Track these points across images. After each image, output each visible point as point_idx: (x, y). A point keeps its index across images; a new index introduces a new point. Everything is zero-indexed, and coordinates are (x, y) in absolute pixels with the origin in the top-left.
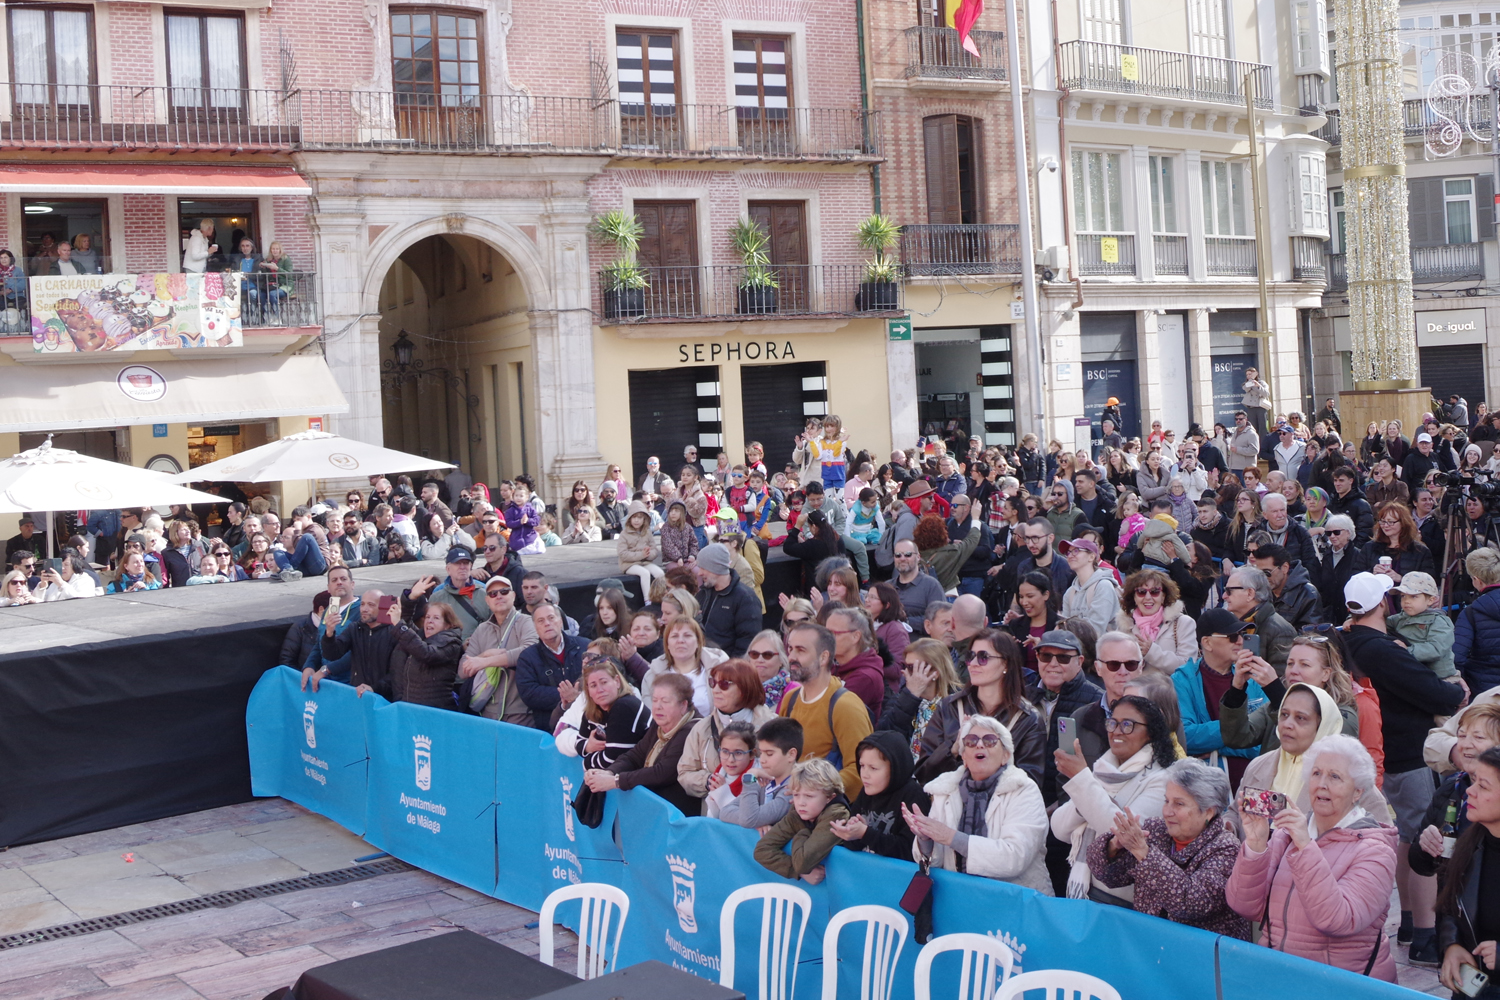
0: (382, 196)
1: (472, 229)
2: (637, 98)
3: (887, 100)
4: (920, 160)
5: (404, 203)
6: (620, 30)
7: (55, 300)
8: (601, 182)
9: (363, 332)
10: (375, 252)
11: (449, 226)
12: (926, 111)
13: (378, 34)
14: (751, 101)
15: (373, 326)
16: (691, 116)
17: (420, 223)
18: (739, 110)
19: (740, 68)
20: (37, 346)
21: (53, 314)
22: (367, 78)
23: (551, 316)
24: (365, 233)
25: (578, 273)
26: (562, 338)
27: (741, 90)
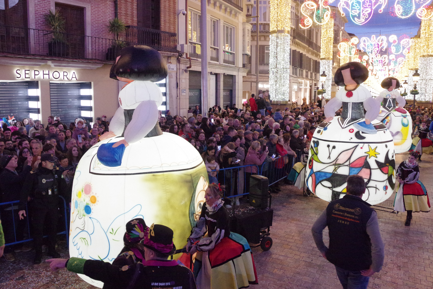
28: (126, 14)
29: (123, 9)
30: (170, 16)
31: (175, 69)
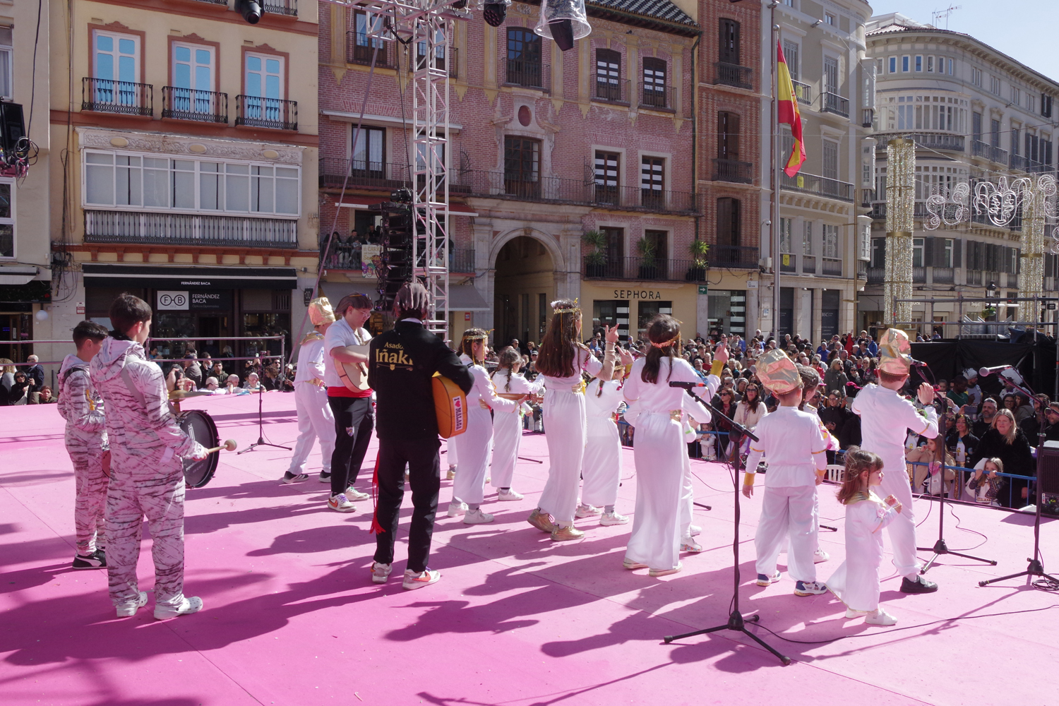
0: (499, 218)
1: (535, 235)
2: (601, 182)
3: (704, 190)
4: (715, 217)
5: (508, 222)
6: (597, 151)
7: (371, 255)
8: (587, 217)
9: (489, 277)
10: (495, 242)
11: (525, 233)
12: (719, 195)
13: (499, 147)
14: (647, 186)
15: (492, 274)
16: (623, 191)
17: (514, 231)
18: (643, 190)
19: (645, 171)
20: (364, 275)
21: (370, 261)
22: (494, 166)
23: (565, 274)
24: (492, 233)
25: (576, 257)
26: (568, 284)
27: (644, 181)
28: (706, 232)
29: (703, 228)
30: (751, 228)
31: (757, 287)
